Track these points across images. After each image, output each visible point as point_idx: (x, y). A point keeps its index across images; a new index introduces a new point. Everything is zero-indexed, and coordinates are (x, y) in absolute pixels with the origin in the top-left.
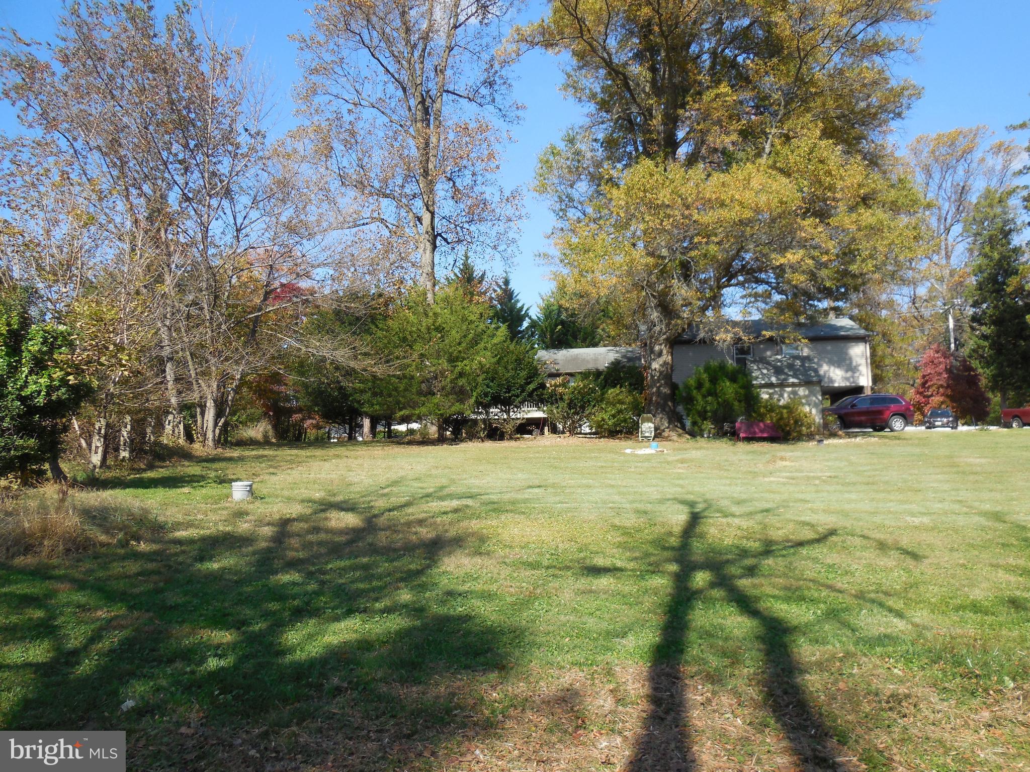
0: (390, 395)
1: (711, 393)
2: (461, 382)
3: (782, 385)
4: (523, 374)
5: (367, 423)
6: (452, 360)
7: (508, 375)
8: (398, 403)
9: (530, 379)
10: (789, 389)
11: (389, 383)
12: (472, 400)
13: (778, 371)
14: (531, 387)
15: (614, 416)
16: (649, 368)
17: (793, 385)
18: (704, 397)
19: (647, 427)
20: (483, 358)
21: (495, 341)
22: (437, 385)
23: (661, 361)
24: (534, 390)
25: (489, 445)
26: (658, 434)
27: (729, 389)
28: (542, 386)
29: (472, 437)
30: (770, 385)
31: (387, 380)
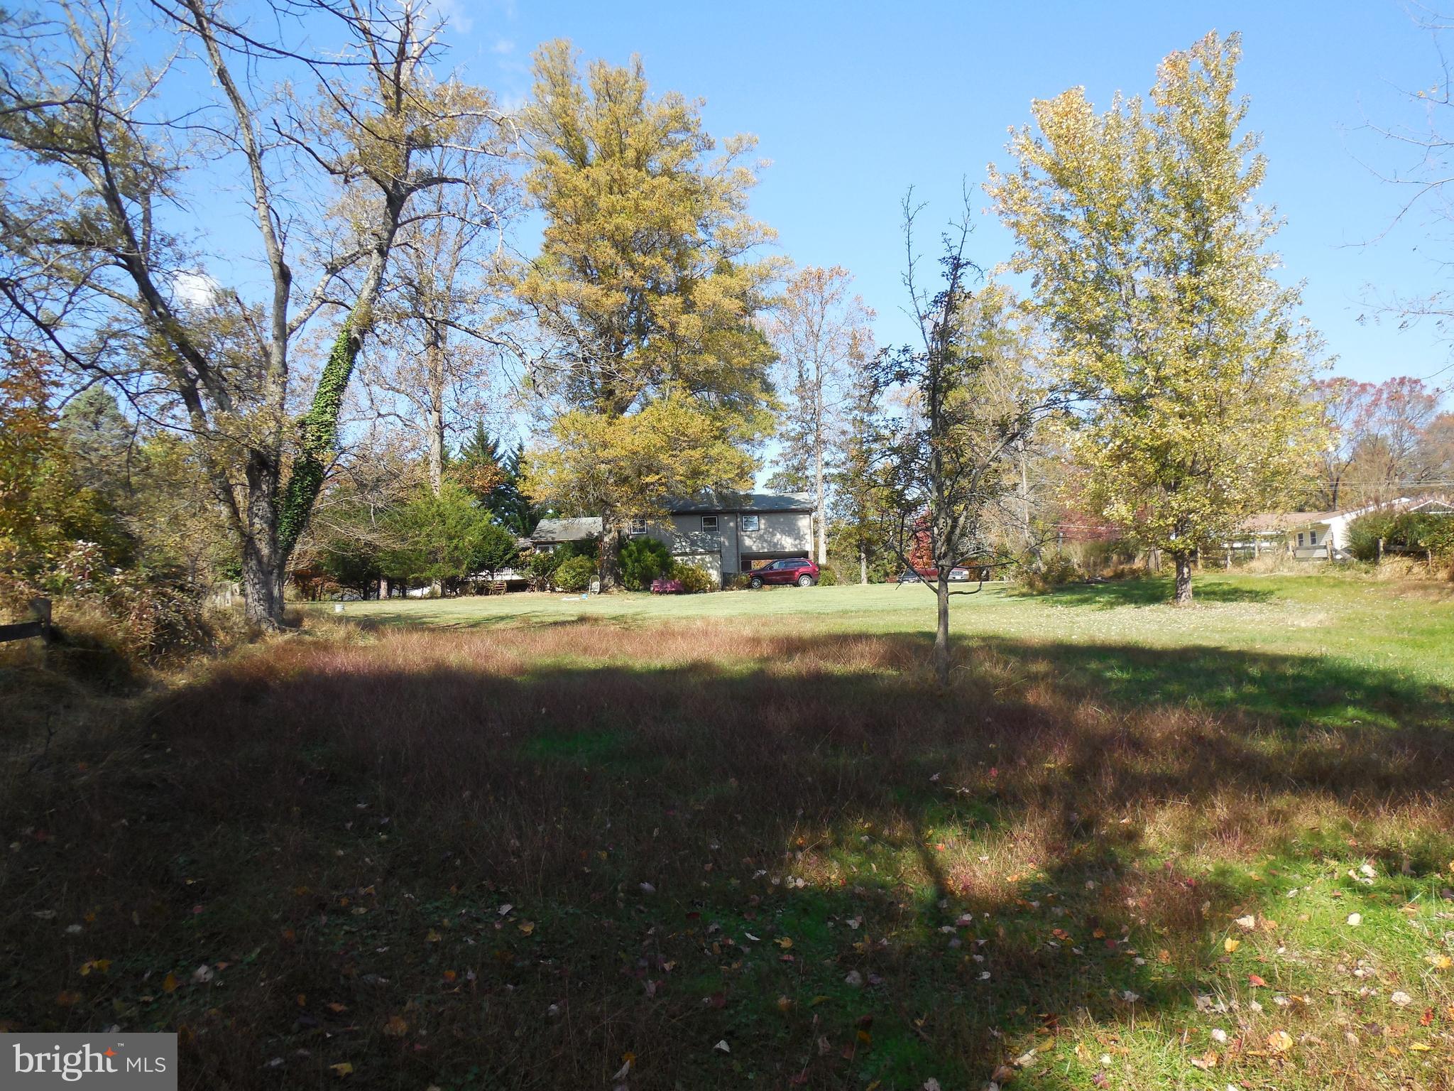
0: (405, 563)
1: (637, 560)
2: (457, 554)
3: (694, 553)
4: (502, 547)
5: (384, 585)
6: (450, 538)
7: (490, 549)
8: (411, 569)
9: (506, 552)
10: (699, 557)
11: (405, 554)
12: (464, 567)
13: (693, 543)
14: (508, 557)
15: (574, 577)
16: (602, 540)
17: (701, 554)
18: (633, 562)
19: (596, 585)
20: (472, 537)
21: (481, 525)
22: (439, 556)
23: (611, 536)
24: (510, 559)
25: (478, 598)
26: (604, 589)
27: (649, 557)
28: (516, 556)
29: (464, 593)
30: (685, 554)
31: (403, 552)
